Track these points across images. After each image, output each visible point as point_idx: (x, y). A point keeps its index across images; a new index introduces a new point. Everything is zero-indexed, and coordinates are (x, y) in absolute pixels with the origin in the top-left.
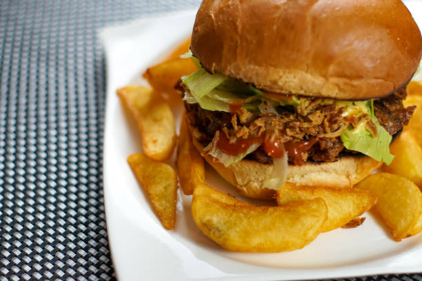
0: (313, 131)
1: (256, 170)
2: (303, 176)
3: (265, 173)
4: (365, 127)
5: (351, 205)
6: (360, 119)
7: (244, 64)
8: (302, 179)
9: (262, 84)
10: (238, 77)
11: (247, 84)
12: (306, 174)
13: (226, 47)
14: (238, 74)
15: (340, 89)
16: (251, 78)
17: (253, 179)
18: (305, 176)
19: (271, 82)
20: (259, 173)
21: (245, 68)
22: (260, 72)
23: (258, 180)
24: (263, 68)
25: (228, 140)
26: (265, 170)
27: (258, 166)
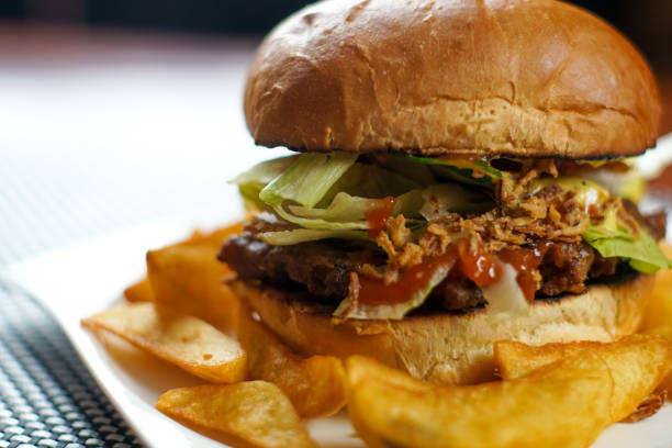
0: (539, 229)
1: (445, 335)
2: (533, 333)
3: (464, 338)
4: (617, 223)
5: (636, 367)
6: (604, 207)
7: (393, 108)
8: (534, 338)
9: (434, 143)
10: (383, 141)
11: (402, 151)
12: (538, 327)
13: (348, 91)
14: (382, 133)
15: (571, 133)
16: (410, 134)
17: (440, 357)
18: (537, 331)
19: (450, 131)
20: (451, 339)
21: (396, 115)
22: (426, 116)
23: (450, 356)
24: (431, 108)
25: (381, 281)
26: (464, 328)
27: (447, 323)
